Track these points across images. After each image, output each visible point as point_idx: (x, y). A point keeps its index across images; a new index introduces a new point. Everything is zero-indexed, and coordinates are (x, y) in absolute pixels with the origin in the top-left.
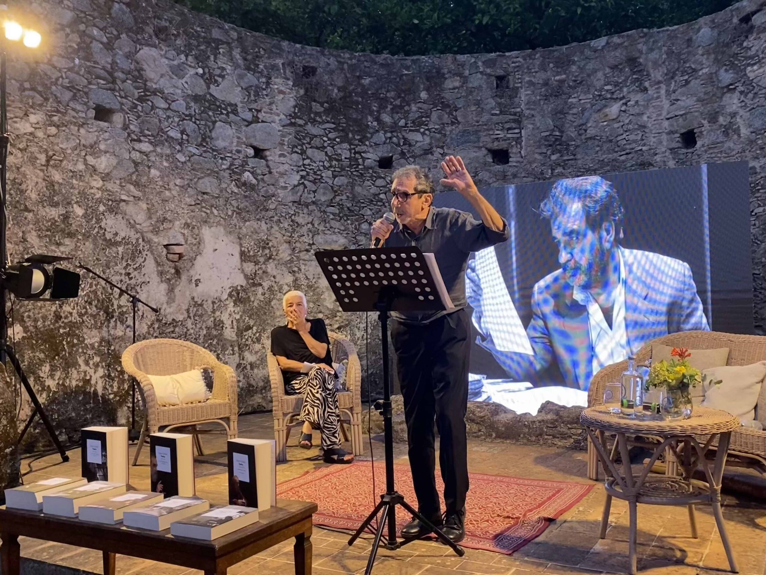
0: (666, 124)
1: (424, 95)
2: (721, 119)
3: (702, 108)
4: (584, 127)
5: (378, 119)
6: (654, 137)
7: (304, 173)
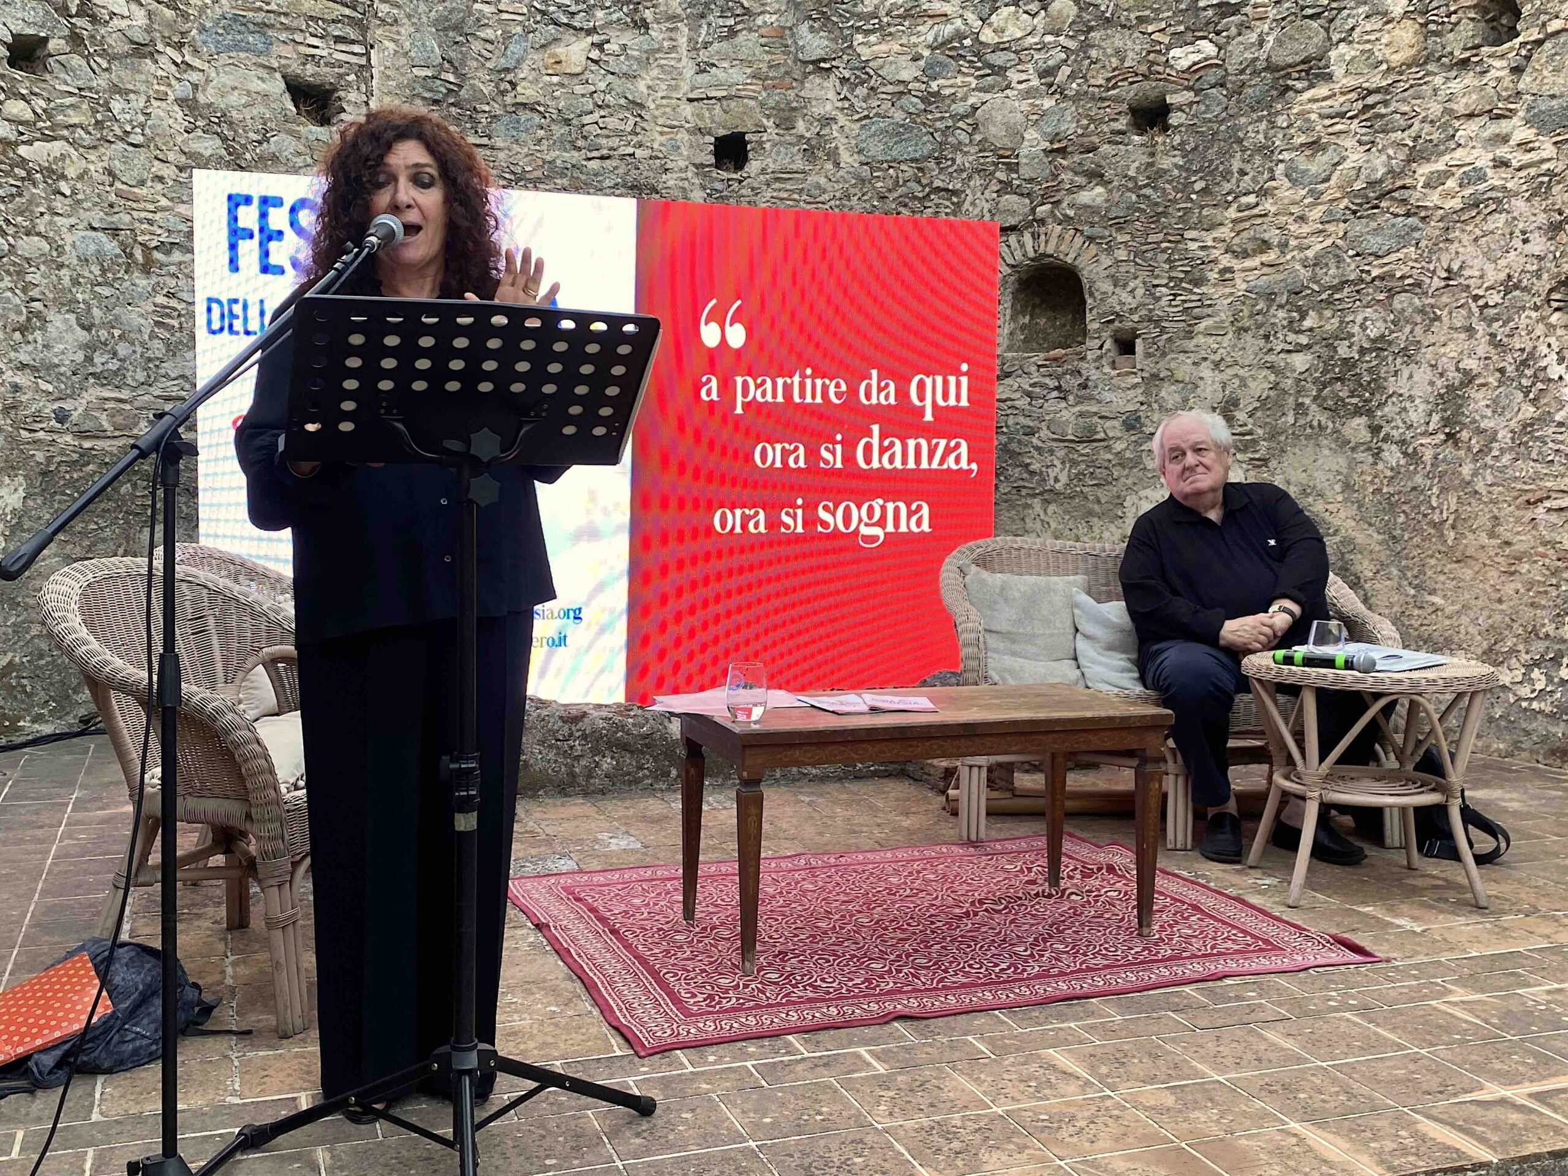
0: (687, 110)
2: (801, 126)
3: (764, 94)
4: (510, 77)
6: (662, 133)
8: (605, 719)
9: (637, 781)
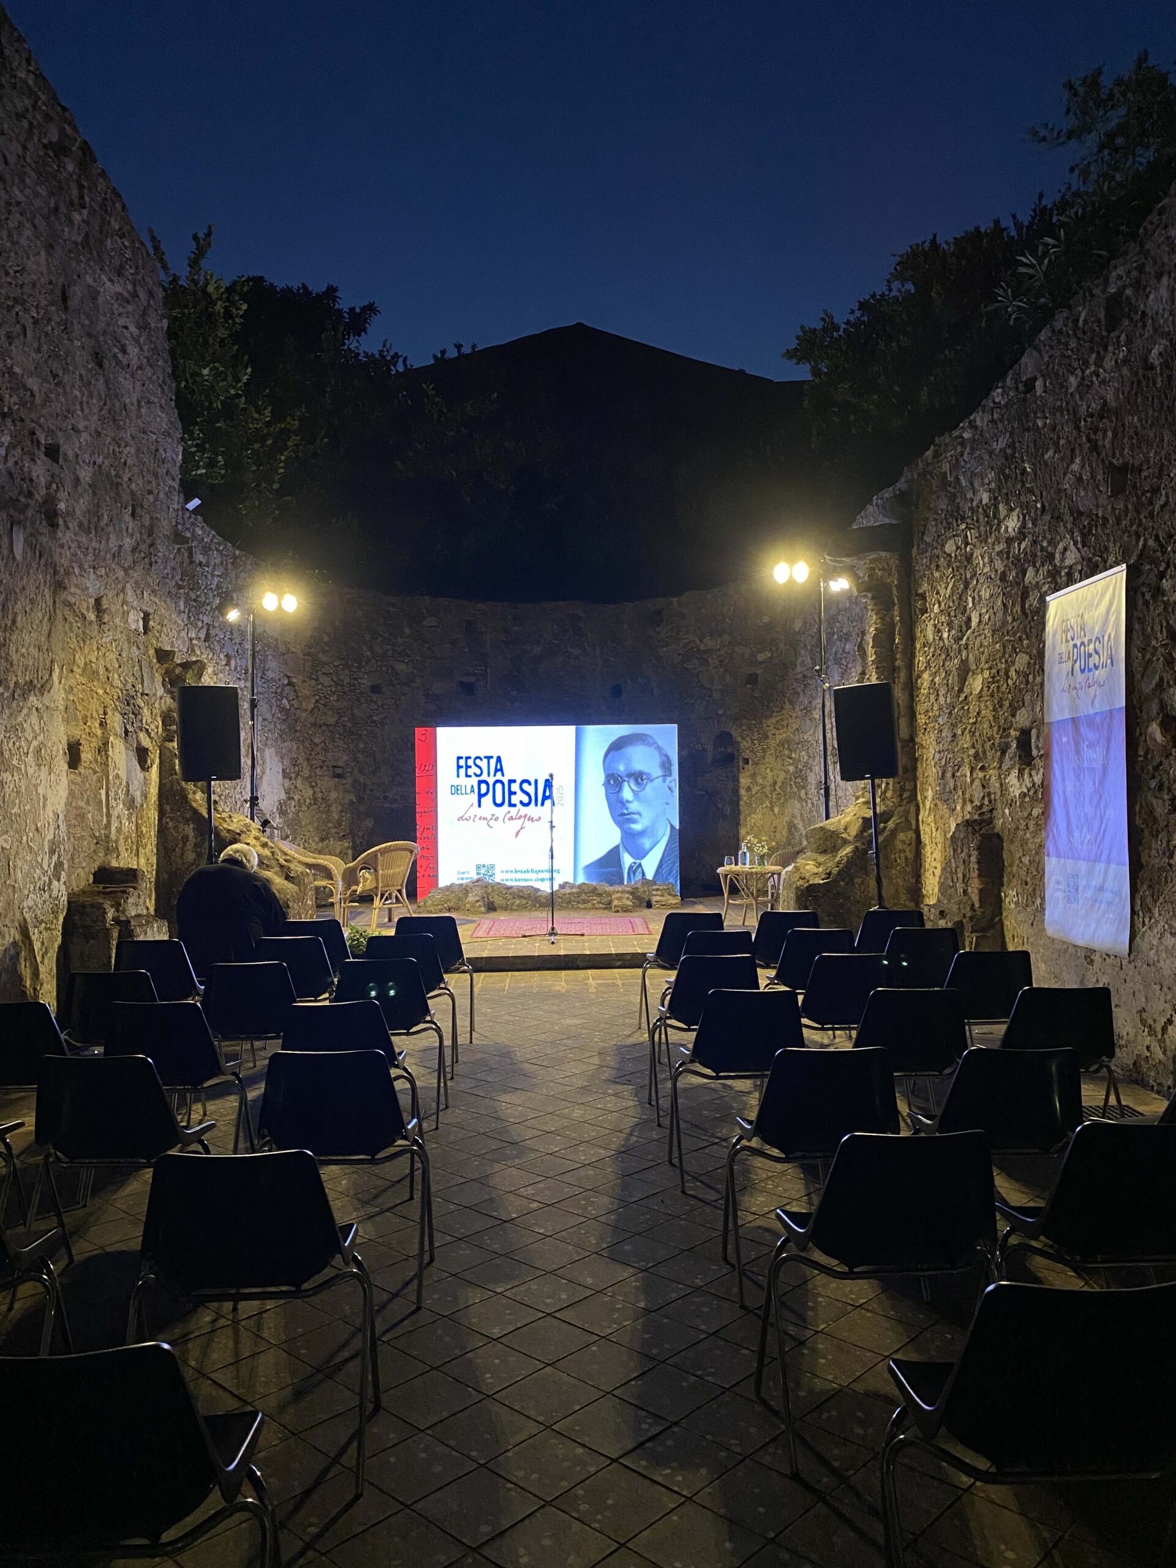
1: (407, 631)
5: (371, 649)
7: (317, 697)
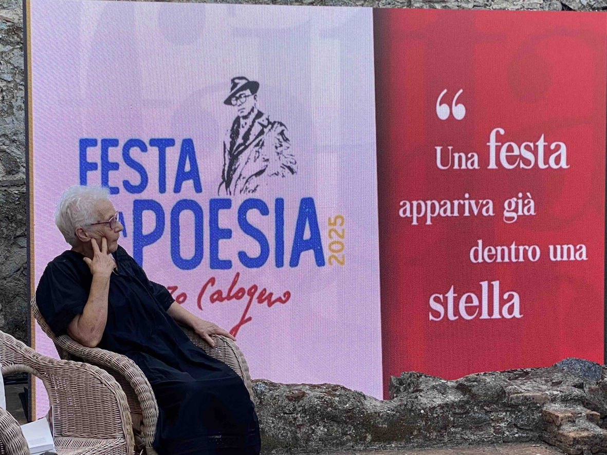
8: (319, 398)
9: (342, 444)
